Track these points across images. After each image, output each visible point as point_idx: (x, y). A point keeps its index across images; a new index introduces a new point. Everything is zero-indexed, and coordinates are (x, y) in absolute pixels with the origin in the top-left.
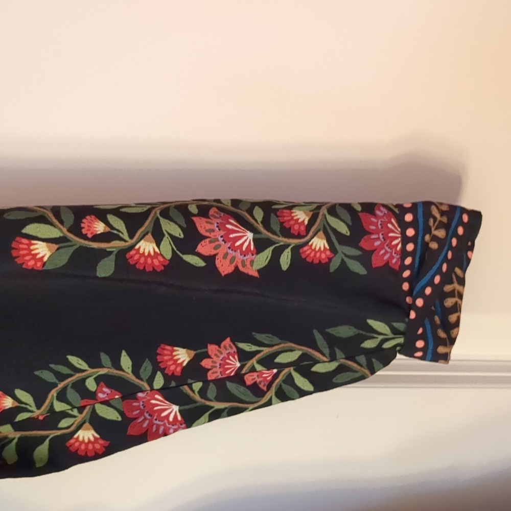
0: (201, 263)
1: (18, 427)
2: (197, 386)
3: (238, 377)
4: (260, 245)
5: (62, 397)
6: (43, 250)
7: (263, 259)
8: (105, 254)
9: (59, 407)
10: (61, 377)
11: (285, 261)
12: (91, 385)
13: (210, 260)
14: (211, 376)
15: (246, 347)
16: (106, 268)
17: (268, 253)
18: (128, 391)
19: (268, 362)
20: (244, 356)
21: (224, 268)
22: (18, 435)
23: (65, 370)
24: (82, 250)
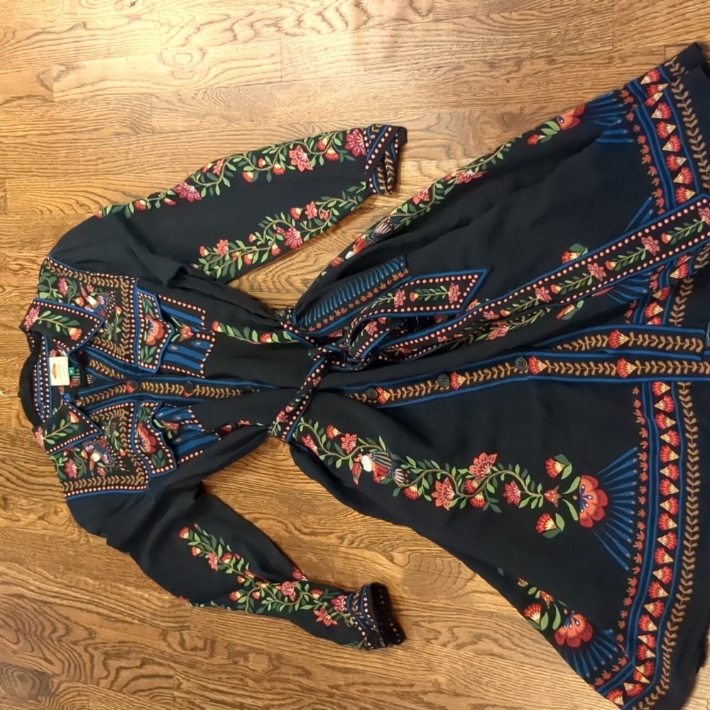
0: (294, 168)
1: (258, 247)
2: (305, 222)
3: (318, 217)
4: (310, 157)
5: (268, 234)
6: (250, 175)
7: (313, 162)
8: (266, 172)
9: (268, 237)
10: (266, 225)
11: (322, 161)
12: (275, 227)
13: (296, 166)
14: (309, 218)
15: (318, 203)
16: (269, 177)
17: (314, 160)
18: (286, 228)
19: (326, 208)
20: (318, 207)
21: (302, 169)
22: (258, 250)
23: (266, 222)
24: (261, 172)
